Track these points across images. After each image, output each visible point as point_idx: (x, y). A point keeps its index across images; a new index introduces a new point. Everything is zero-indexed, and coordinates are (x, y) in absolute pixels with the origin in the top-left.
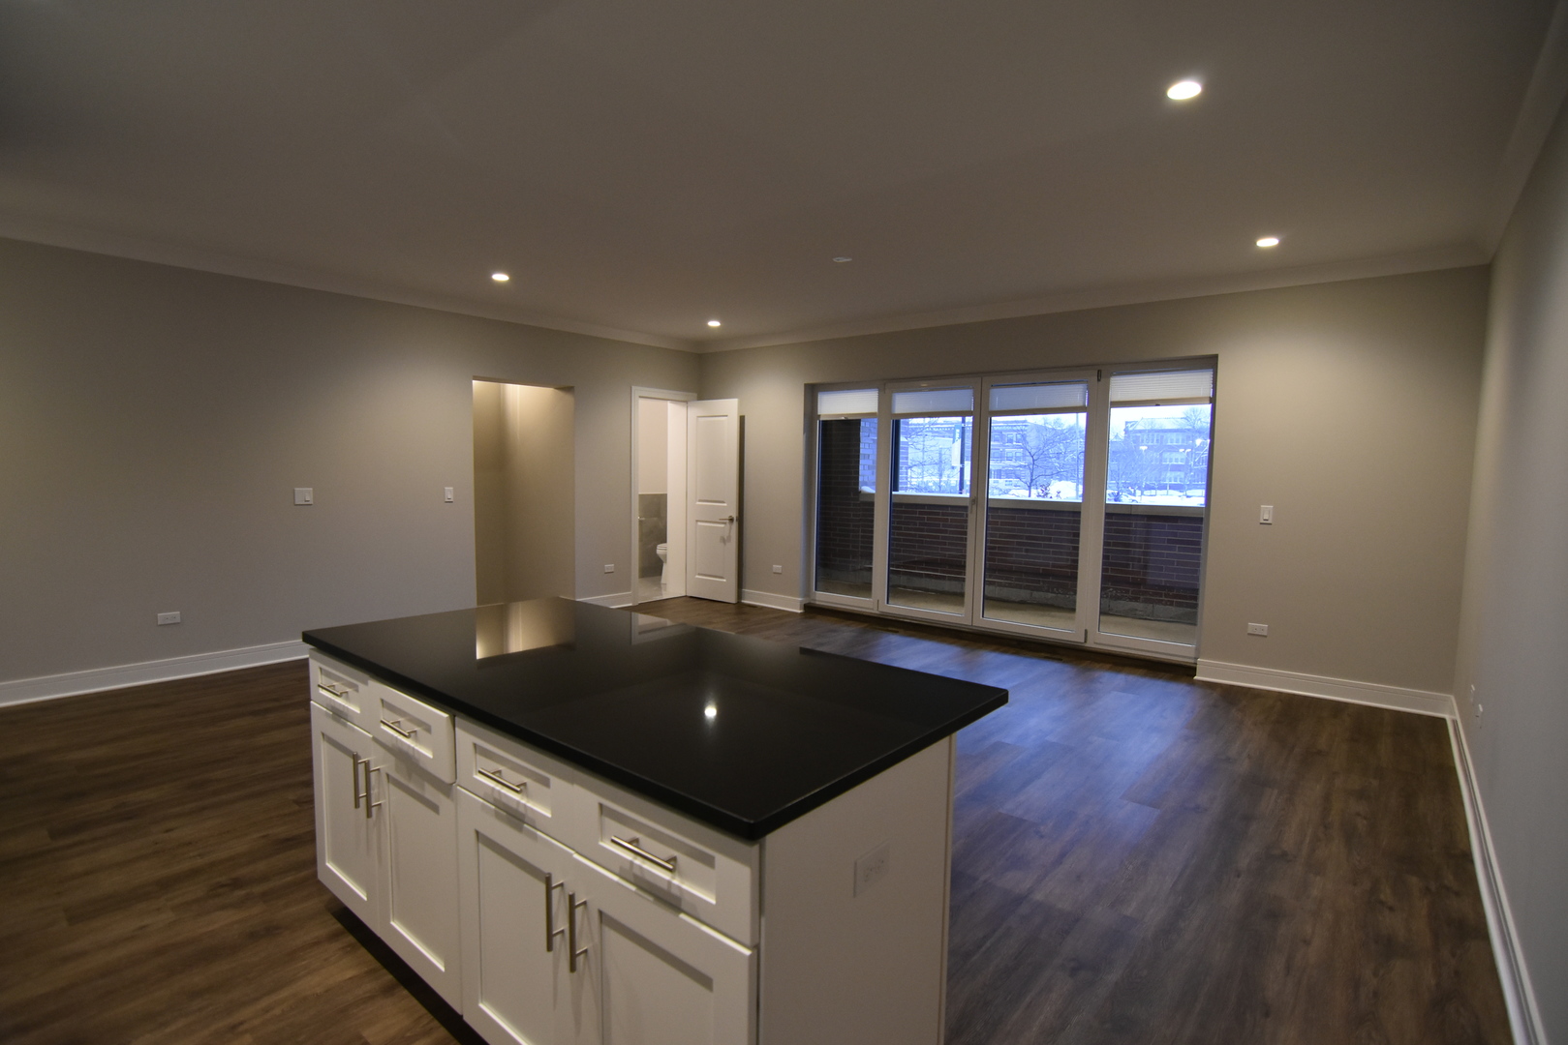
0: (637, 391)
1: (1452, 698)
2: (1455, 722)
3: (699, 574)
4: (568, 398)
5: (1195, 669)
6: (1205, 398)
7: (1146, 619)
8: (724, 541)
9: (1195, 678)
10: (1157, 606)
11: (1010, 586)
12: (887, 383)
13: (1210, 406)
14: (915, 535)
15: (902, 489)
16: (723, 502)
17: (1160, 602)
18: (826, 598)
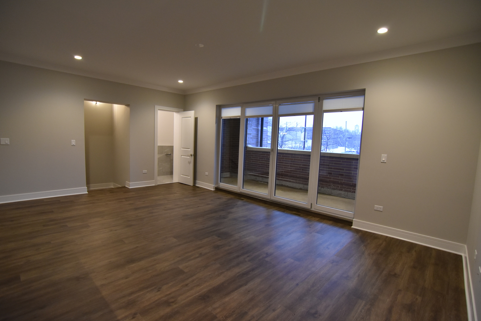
0: (157, 107)
1: (466, 246)
2: (466, 258)
3: (182, 175)
4: (128, 109)
5: (352, 223)
6: (361, 108)
7: (345, 198)
8: (189, 163)
9: (352, 227)
10: (349, 193)
11: (296, 183)
12: (244, 104)
13: (363, 111)
14: (265, 163)
15: (264, 146)
16: (189, 149)
17: (350, 191)
18: (224, 185)
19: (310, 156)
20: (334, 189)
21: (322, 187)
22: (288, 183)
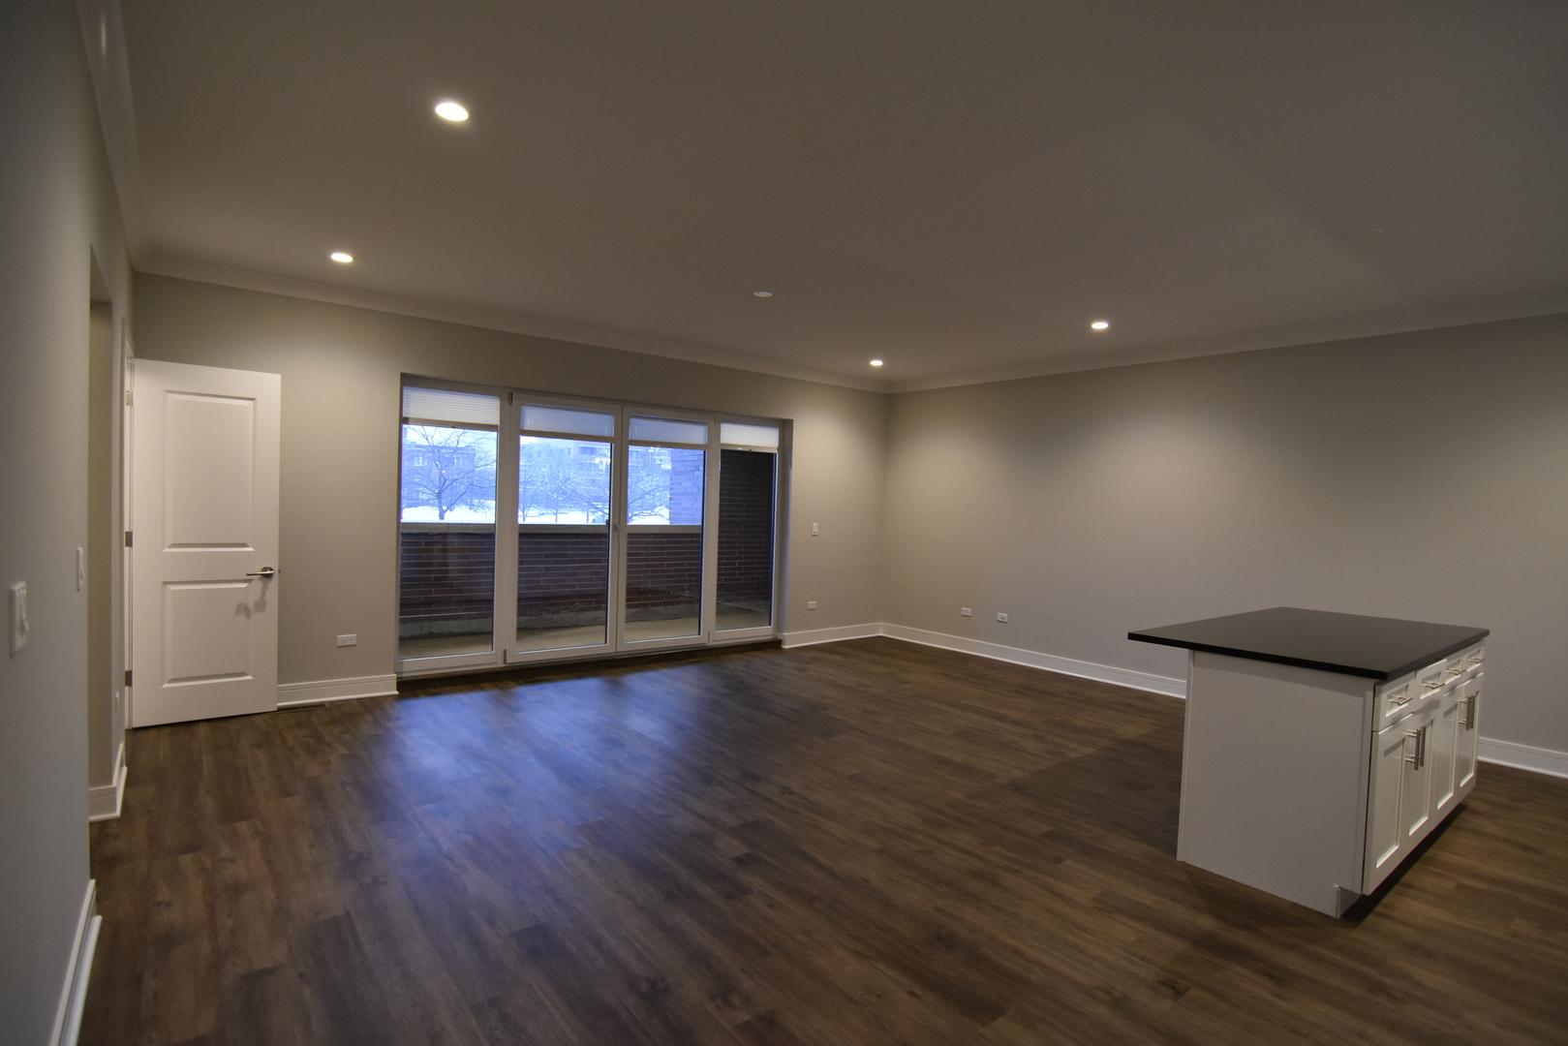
5: (781, 641)
8: (247, 611)
9: (783, 647)
19: (491, 536)
20: (584, 610)
21: (554, 613)
22: (451, 622)
